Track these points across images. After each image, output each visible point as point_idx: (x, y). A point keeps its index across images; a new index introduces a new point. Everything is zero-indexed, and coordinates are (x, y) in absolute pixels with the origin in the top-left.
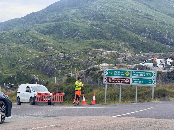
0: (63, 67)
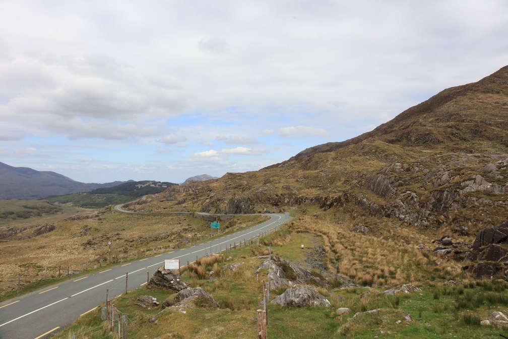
0: (399, 183)
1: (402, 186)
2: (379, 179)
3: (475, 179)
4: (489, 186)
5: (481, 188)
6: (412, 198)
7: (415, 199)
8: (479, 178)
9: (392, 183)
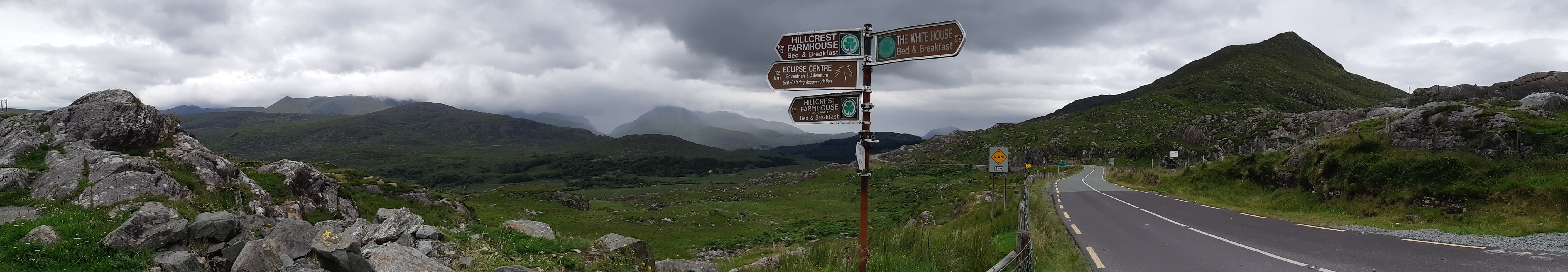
1: (1215, 134)
2: (1191, 128)
3: (1278, 129)
4: (1287, 134)
5: (1282, 135)
6: (1229, 144)
7: (1231, 145)
8: (1281, 128)
9: (1206, 133)
